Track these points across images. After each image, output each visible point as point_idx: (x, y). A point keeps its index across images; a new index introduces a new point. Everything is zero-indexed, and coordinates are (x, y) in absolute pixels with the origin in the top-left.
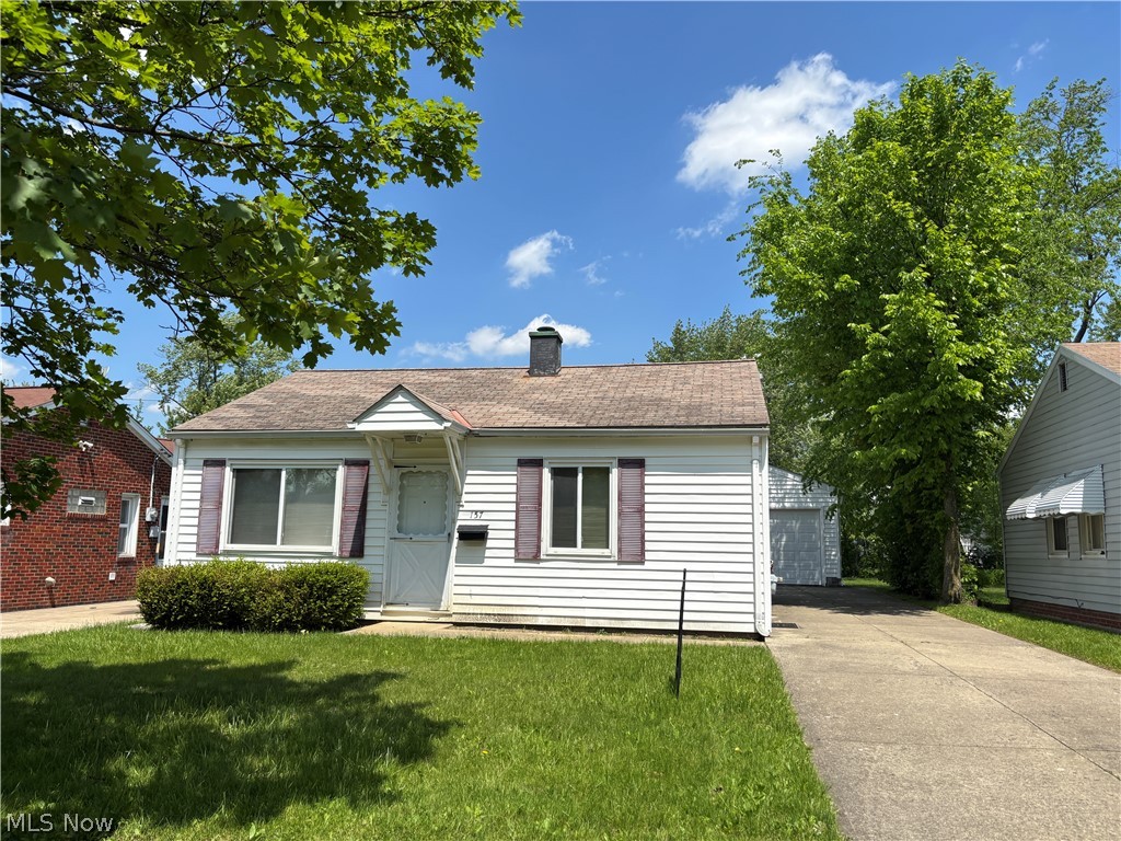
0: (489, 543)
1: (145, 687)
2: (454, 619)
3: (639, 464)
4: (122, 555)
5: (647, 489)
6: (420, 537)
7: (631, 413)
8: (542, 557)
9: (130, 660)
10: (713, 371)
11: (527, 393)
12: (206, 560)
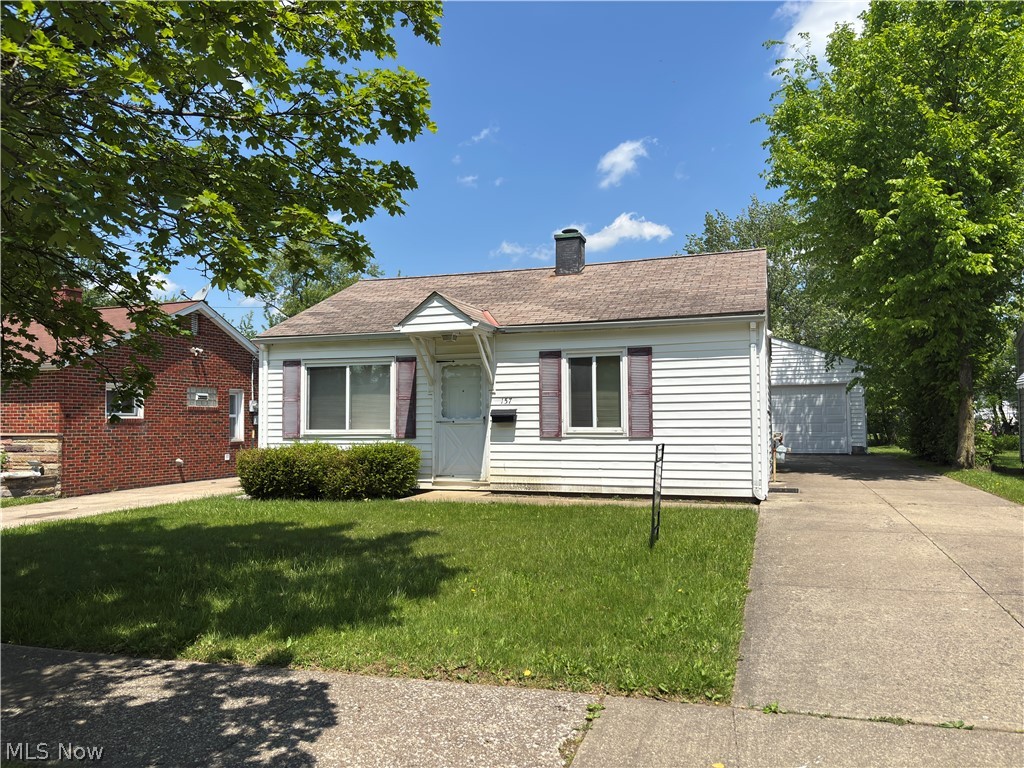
0: (518, 425)
1: (236, 542)
2: (492, 488)
3: (647, 351)
4: (233, 440)
5: (654, 374)
6: (461, 421)
7: (641, 305)
8: (563, 435)
9: (231, 523)
10: (725, 262)
11: (551, 291)
12: (290, 444)
